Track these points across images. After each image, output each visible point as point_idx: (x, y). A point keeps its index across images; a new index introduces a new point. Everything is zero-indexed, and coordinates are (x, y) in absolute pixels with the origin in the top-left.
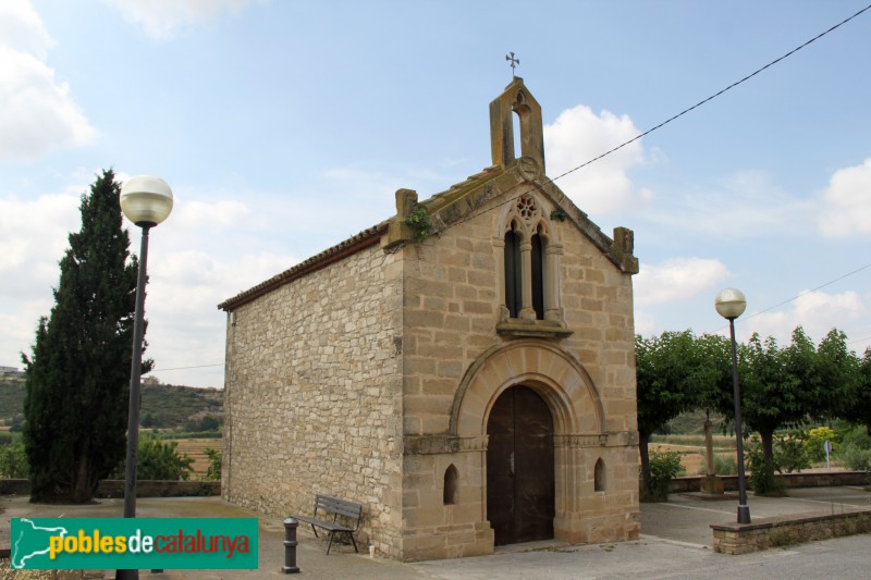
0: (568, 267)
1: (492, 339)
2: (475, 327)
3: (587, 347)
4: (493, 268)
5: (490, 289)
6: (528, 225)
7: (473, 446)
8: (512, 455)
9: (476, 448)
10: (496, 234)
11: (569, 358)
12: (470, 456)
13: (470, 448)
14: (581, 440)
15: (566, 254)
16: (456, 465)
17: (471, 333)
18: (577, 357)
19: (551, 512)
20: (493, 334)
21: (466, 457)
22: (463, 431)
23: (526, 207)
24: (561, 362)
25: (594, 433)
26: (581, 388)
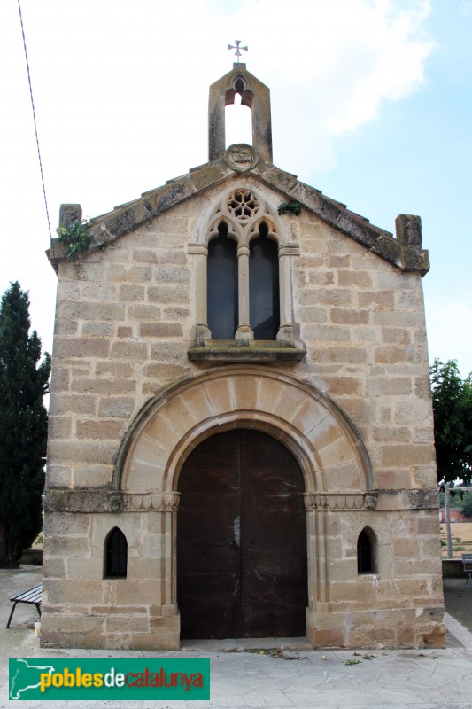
0: (307, 271)
1: (181, 369)
2: (155, 355)
3: (341, 373)
4: (187, 281)
5: (182, 306)
6: (243, 225)
7: (147, 504)
8: (237, 521)
9: (151, 507)
10: (193, 241)
11: (307, 388)
12: (144, 519)
13: (142, 507)
14: (331, 501)
15: (303, 254)
16: (122, 528)
17: (150, 362)
18: (324, 389)
19: (303, 601)
20: (183, 362)
21: (137, 519)
22: (132, 485)
23: (243, 205)
24: (295, 395)
25: (355, 491)
26: (332, 429)
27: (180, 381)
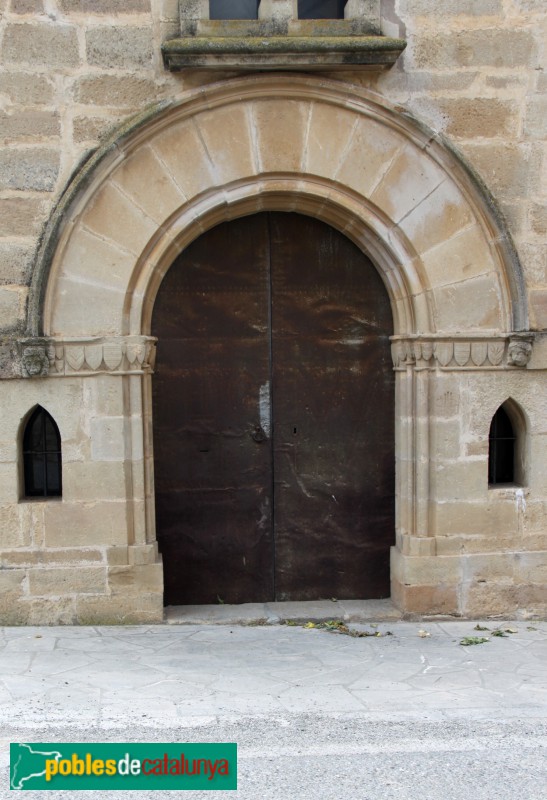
1: (150, 86)
2: (95, 55)
3: (476, 91)
7: (94, 361)
8: (265, 390)
9: (103, 366)
11: (404, 124)
12: (90, 389)
13: (85, 366)
14: (443, 352)
16: (48, 408)
17: (85, 70)
18: (437, 125)
20: (152, 71)
21: (77, 389)
22: (64, 325)
24: (380, 139)
25: (489, 332)
26: (450, 209)
27: (148, 113)
